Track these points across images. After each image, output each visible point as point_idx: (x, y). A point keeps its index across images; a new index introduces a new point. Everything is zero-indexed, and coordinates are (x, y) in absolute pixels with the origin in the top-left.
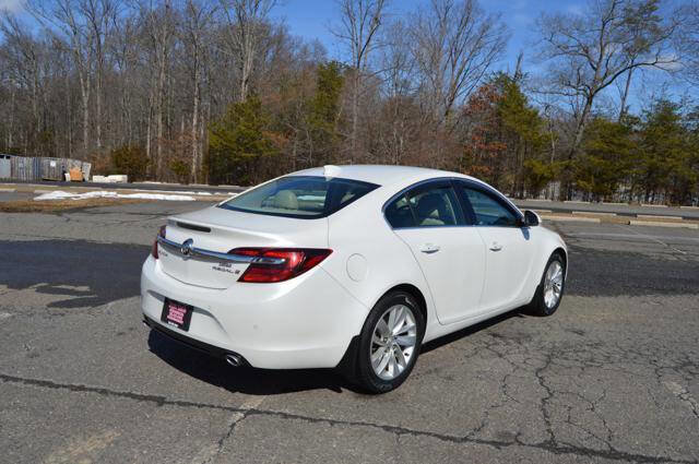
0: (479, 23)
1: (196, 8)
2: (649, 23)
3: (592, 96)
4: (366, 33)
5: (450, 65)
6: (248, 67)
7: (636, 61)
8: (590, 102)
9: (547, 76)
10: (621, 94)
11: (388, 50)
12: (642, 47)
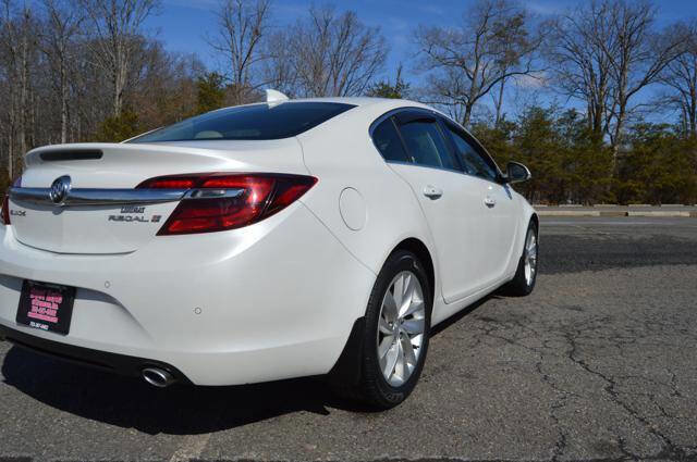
0: (359, 37)
1: (60, 17)
2: (517, 36)
3: (471, 104)
4: (246, 45)
5: (332, 78)
6: (122, 80)
7: (507, 72)
8: (468, 110)
9: (427, 87)
10: (496, 103)
11: (271, 63)
12: (512, 59)
